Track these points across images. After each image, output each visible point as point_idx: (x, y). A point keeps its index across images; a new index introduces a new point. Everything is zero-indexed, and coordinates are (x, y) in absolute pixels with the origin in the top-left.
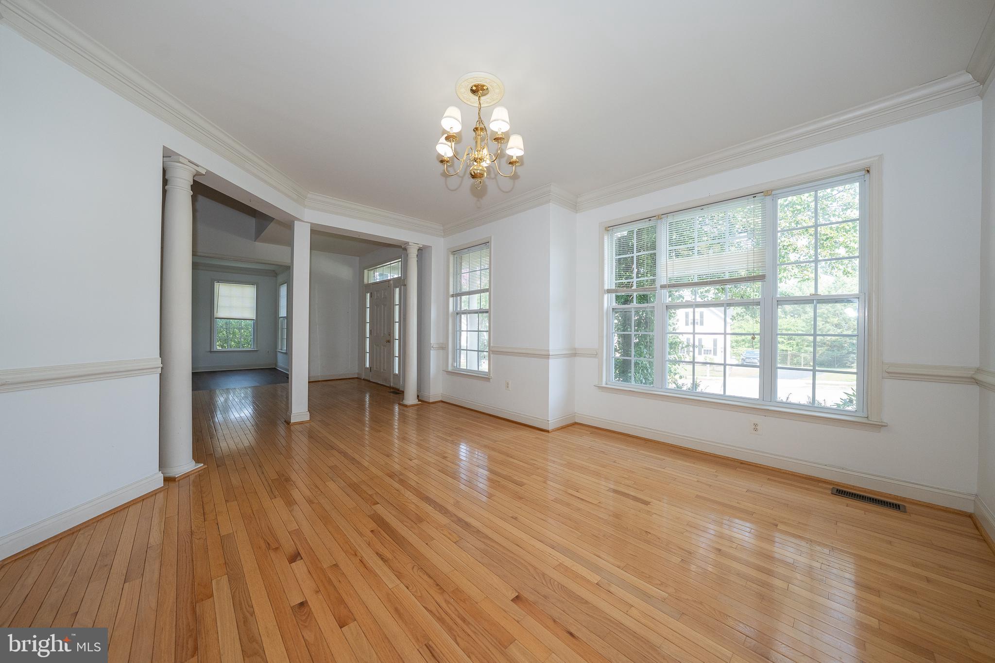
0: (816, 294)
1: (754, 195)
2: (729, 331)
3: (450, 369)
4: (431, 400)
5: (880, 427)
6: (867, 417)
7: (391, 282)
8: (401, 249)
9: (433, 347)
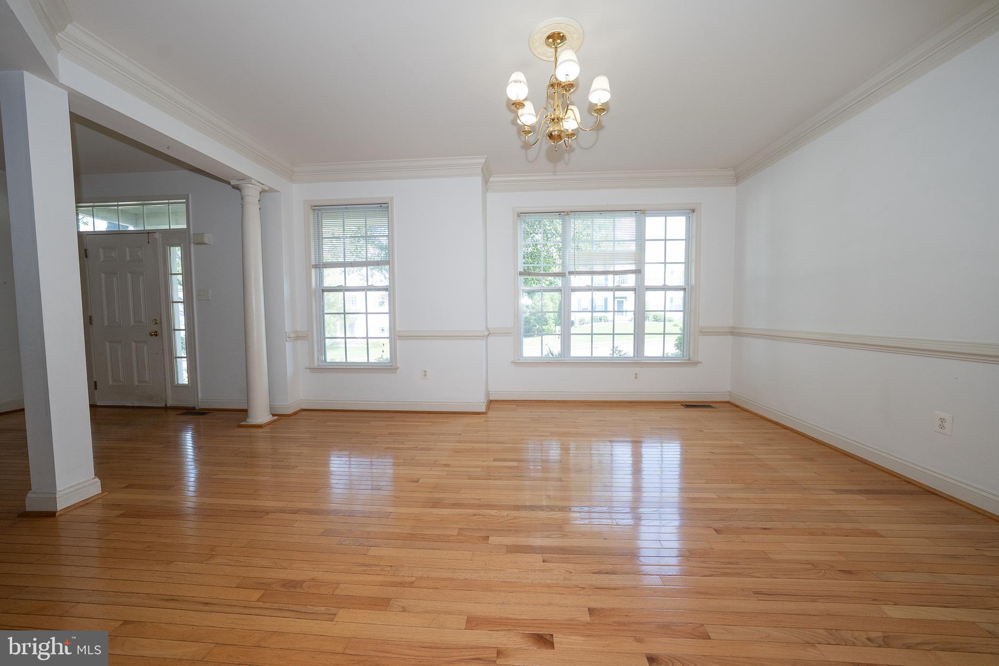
0: (665, 285)
1: (636, 211)
2: (616, 309)
3: (316, 365)
4: (291, 411)
5: (696, 363)
6: (689, 360)
7: (157, 236)
8: (230, 186)
9: (289, 338)
